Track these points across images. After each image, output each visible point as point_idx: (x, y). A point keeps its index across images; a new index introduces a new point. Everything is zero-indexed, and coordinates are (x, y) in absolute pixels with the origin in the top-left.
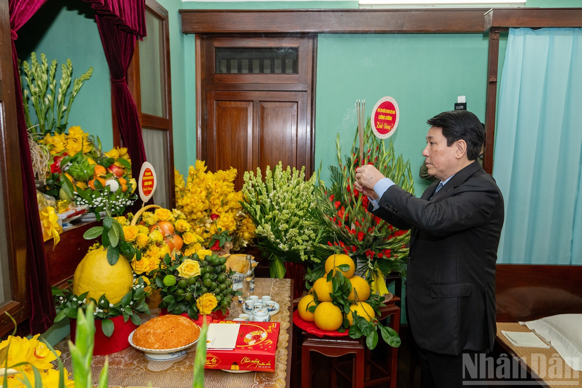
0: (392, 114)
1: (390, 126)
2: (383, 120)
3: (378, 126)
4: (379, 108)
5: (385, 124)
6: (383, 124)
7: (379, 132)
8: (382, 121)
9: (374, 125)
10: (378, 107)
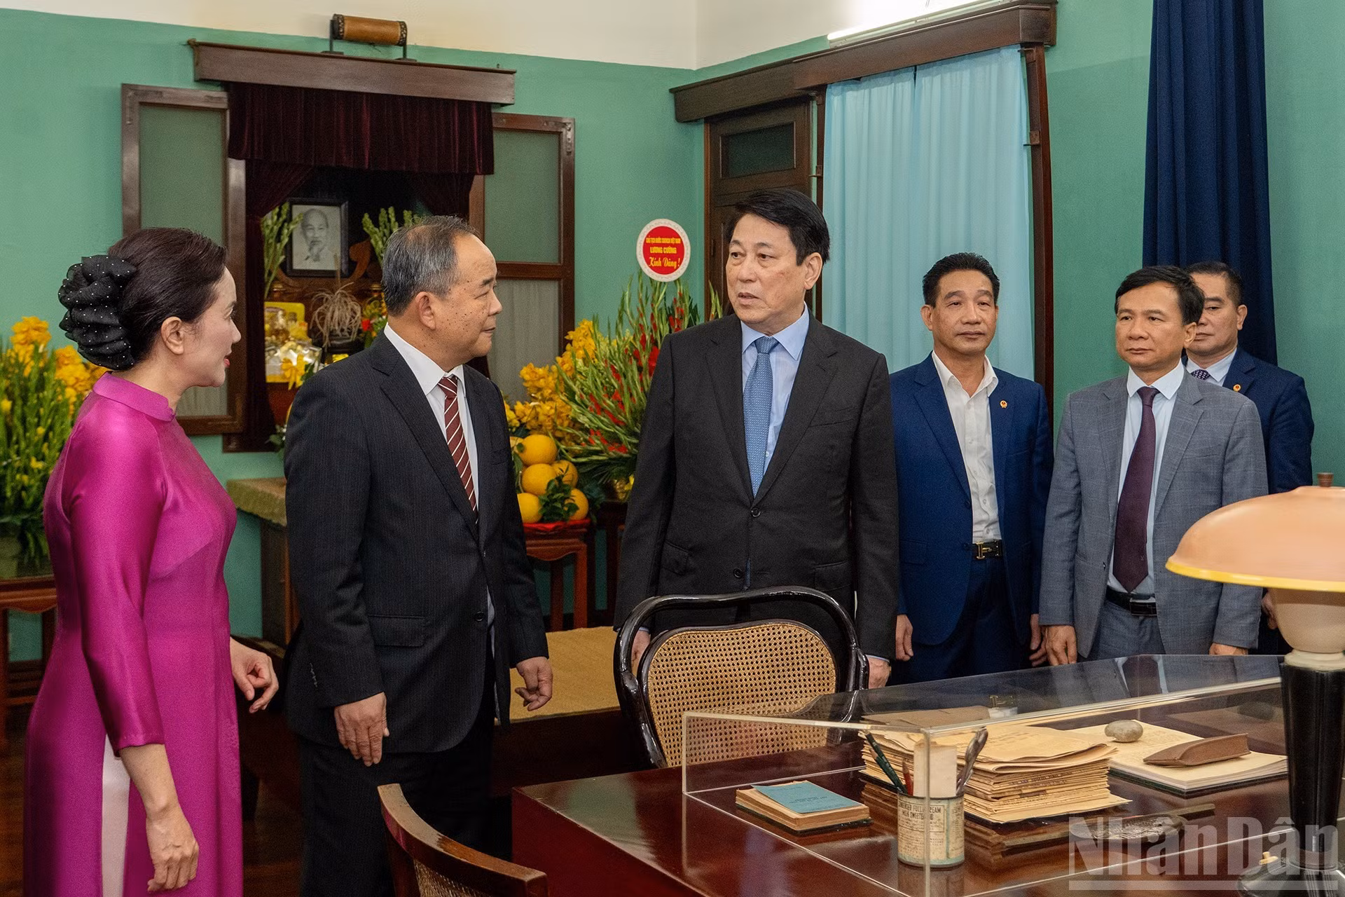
0: (675, 244)
1: (676, 262)
2: (660, 254)
3: (652, 264)
4: (647, 236)
5: (666, 259)
6: (662, 260)
7: (654, 270)
8: (657, 256)
9: (645, 262)
10: (645, 236)
